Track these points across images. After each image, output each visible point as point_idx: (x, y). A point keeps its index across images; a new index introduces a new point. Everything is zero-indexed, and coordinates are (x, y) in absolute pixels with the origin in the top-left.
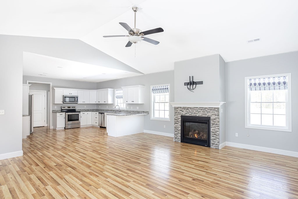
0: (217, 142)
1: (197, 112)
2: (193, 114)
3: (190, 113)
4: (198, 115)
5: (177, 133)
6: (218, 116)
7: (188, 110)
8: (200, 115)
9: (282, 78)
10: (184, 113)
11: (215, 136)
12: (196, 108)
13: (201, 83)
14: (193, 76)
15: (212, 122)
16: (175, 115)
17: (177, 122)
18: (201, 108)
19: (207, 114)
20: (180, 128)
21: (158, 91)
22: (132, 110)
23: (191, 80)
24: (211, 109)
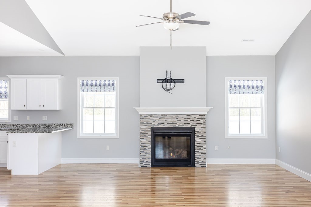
0: (203, 159)
1: (177, 121)
2: (169, 125)
3: (166, 123)
4: (177, 126)
5: (144, 154)
6: (205, 125)
7: (161, 119)
8: (181, 124)
9: (259, 82)
10: (156, 124)
11: (200, 151)
12: (174, 116)
13: (182, 81)
14: (171, 72)
15: (196, 134)
16: (141, 128)
17: (145, 138)
18: (183, 116)
19: (191, 123)
20: (150, 147)
21: (94, 88)
22: (29, 123)
23: (169, 76)
24: (195, 116)
